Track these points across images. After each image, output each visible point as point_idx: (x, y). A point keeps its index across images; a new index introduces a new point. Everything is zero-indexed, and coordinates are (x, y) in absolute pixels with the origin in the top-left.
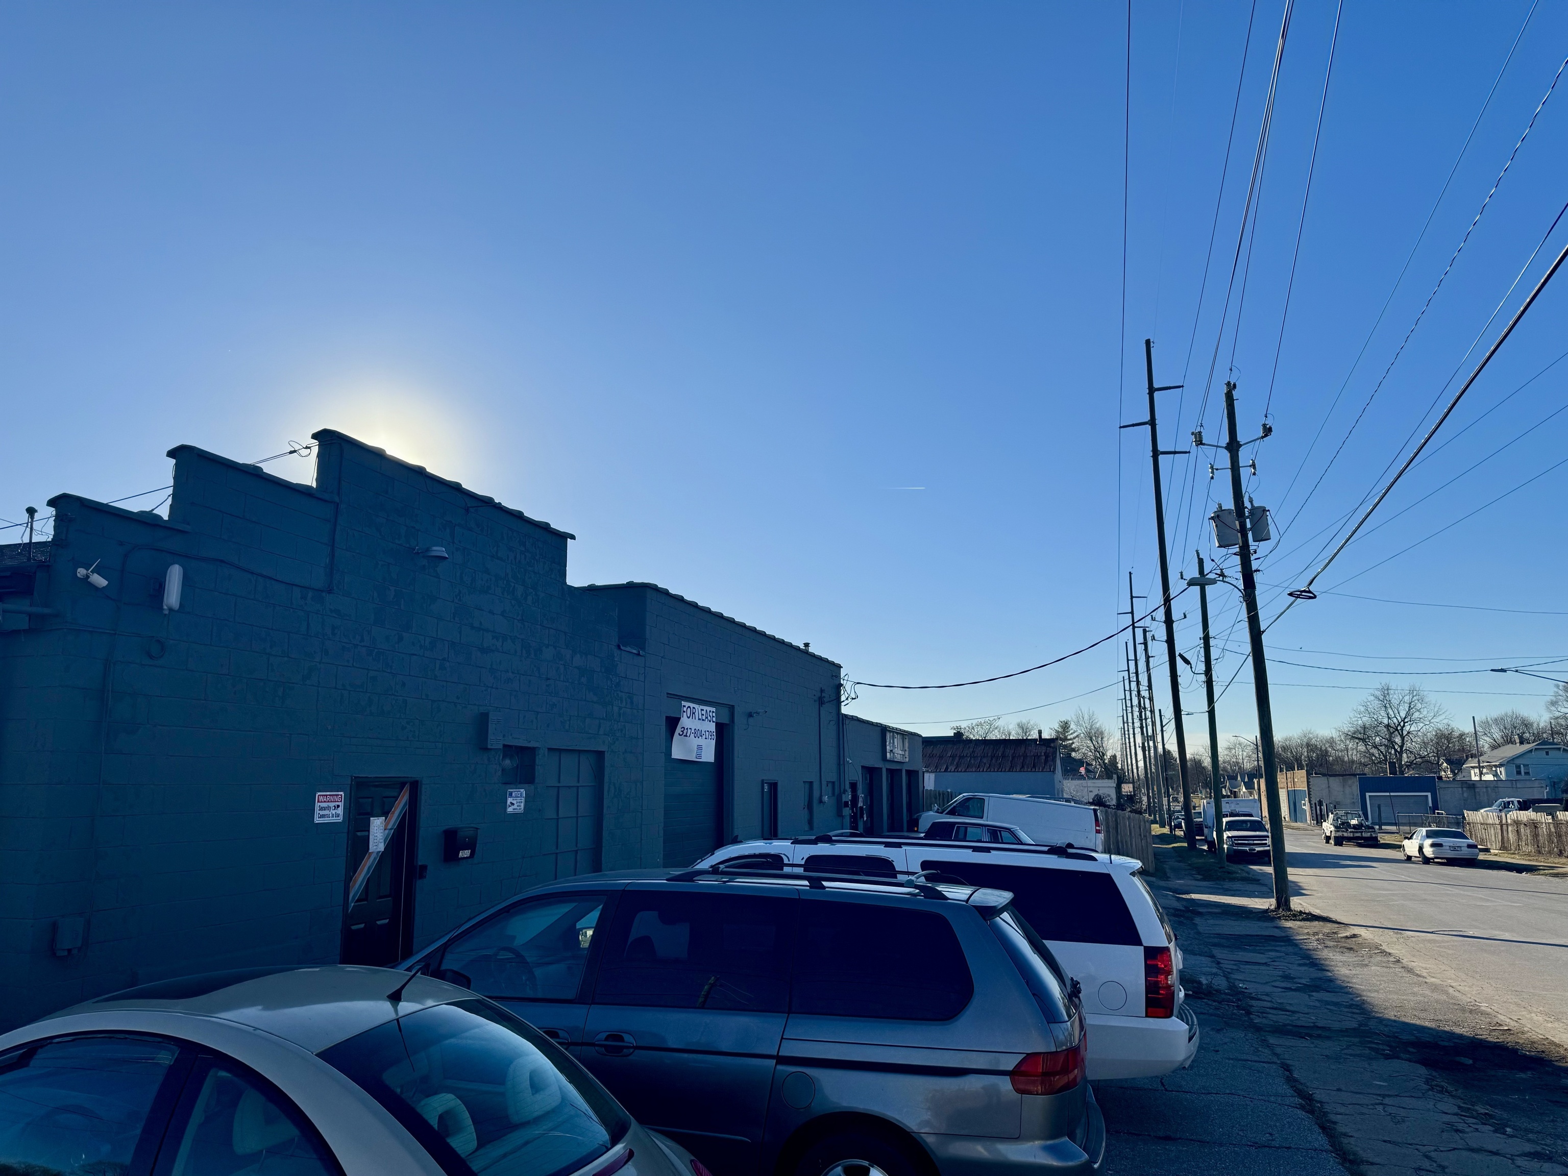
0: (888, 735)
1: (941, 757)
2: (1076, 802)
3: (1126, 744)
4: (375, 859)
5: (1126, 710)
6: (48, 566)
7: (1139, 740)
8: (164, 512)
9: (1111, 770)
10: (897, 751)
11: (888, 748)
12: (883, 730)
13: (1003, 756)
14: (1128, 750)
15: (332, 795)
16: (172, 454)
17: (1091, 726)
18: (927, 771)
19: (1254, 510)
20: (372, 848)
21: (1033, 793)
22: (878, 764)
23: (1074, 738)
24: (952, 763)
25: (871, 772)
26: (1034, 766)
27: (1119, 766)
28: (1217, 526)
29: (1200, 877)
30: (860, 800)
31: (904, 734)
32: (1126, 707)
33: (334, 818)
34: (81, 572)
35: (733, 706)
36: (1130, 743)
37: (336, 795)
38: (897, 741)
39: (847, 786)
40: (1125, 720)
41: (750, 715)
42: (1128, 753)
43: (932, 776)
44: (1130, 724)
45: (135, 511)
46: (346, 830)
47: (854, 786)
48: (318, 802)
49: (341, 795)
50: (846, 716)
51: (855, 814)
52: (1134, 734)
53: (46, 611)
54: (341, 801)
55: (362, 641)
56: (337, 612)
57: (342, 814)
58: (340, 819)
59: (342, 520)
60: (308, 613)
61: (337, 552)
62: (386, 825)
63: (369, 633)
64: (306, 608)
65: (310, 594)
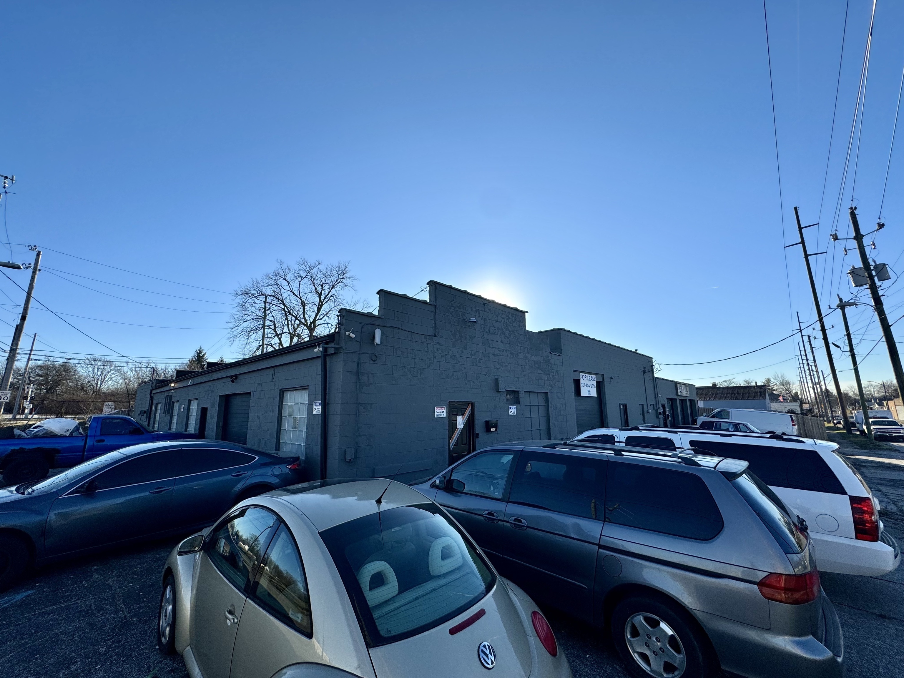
0: (678, 386)
1: (706, 394)
2: (779, 412)
3: (802, 387)
4: (460, 431)
5: (801, 372)
6: (339, 332)
7: (810, 385)
8: (376, 312)
9: (795, 398)
10: (683, 392)
11: (679, 390)
12: (676, 383)
13: (738, 393)
14: (804, 389)
15: (441, 408)
16: (378, 293)
17: (783, 381)
18: (699, 400)
19: (876, 267)
20: (458, 427)
21: (755, 408)
22: (675, 397)
23: (774, 385)
24: (712, 397)
25: (672, 401)
26: (754, 397)
27: (800, 397)
28: (852, 277)
29: (858, 447)
30: (667, 411)
31: (686, 385)
32: (801, 371)
33: (443, 416)
34: (348, 333)
35: (603, 375)
36: (805, 386)
37: (443, 408)
38: (683, 388)
39: (660, 406)
40: (801, 376)
41: (611, 378)
42: (805, 391)
43: (702, 402)
44: (805, 378)
45: (367, 313)
46: (448, 420)
47: (663, 406)
48: (436, 410)
49: (445, 408)
50: (657, 378)
51: (665, 417)
52: (807, 382)
53: (338, 346)
54: (445, 410)
55: (448, 353)
56: (438, 343)
57: (445, 415)
58: (445, 416)
59: (437, 311)
60: (427, 344)
61: (437, 322)
62: (463, 419)
63: (451, 350)
64: (427, 342)
65: (428, 337)
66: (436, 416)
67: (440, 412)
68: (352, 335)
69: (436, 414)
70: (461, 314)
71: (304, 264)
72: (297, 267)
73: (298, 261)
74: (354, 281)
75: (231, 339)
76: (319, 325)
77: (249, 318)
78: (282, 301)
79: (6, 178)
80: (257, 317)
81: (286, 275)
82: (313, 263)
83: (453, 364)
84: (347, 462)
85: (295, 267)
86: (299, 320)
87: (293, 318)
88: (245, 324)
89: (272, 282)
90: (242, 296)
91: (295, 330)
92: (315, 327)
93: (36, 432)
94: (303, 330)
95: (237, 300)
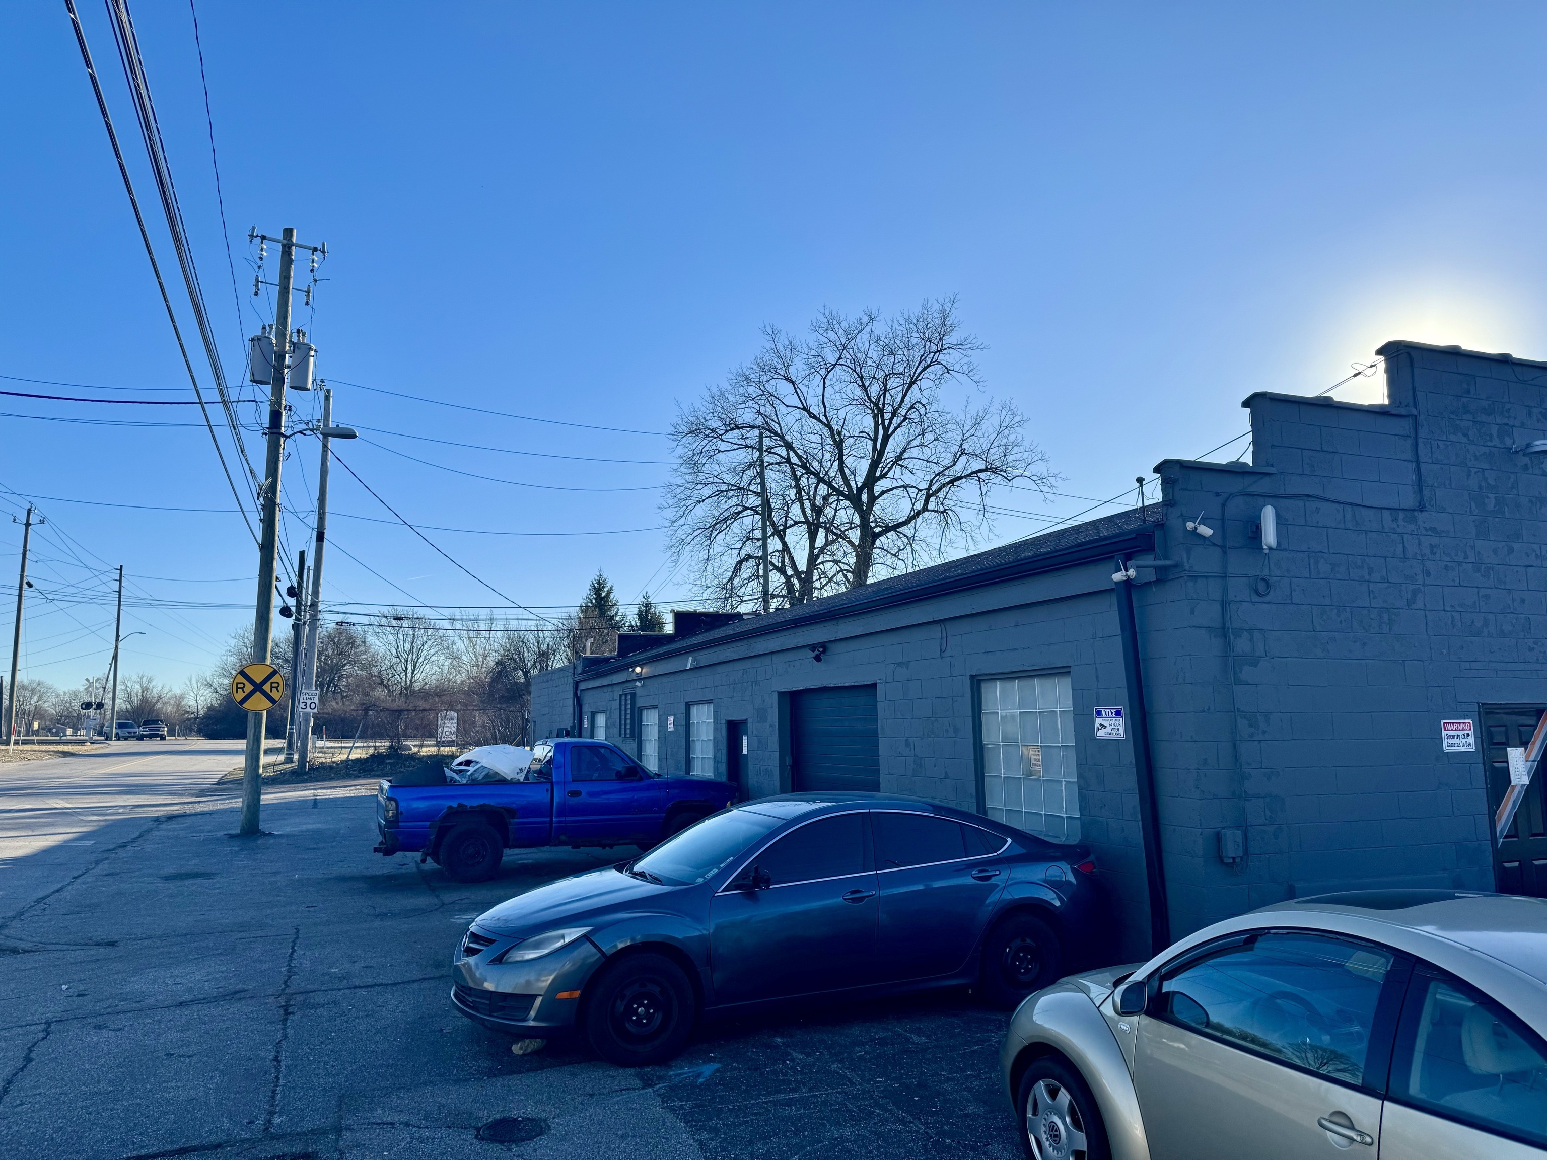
4: (1520, 793)
6: (1163, 524)
8: (1248, 459)
15: (1459, 723)
16: (1246, 404)
20: (1514, 780)
33: (1465, 747)
34: (1190, 525)
37: (1464, 723)
45: (1224, 463)
46: (1481, 760)
48: (1445, 729)
49: (1469, 723)
53: (1168, 563)
54: (1470, 729)
55: (1466, 557)
56: (1433, 529)
57: (1473, 743)
58: (1472, 748)
59: (1423, 433)
60: (1401, 535)
61: (1423, 467)
62: (1527, 757)
63: (1473, 547)
64: (1399, 530)
65: (1401, 515)
66: (1446, 749)
67: (1458, 736)
68: (1205, 531)
69: (1445, 741)
70: (1494, 430)
71: (830, 327)
72: (811, 339)
73: (814, 321)
74: (970, 352)
75: (673, 550)
76: (883, 493)
77: (707, 491)
78: (782, 437)
79: (315, 249)
80: (724, 487)
81: (787, 367)
82: (853, 319)
83: (1483, 592)
84: (1227, 864)
85: (807, 339)
86: (825, 483)
87: (813, 480)
88: (700, 510)
89: (752, 390)
90: (690, 438)
91: (818, 511)
92: (873, 499)
93: (472, 774)
94: (836, 510)
95: (680, 450)
